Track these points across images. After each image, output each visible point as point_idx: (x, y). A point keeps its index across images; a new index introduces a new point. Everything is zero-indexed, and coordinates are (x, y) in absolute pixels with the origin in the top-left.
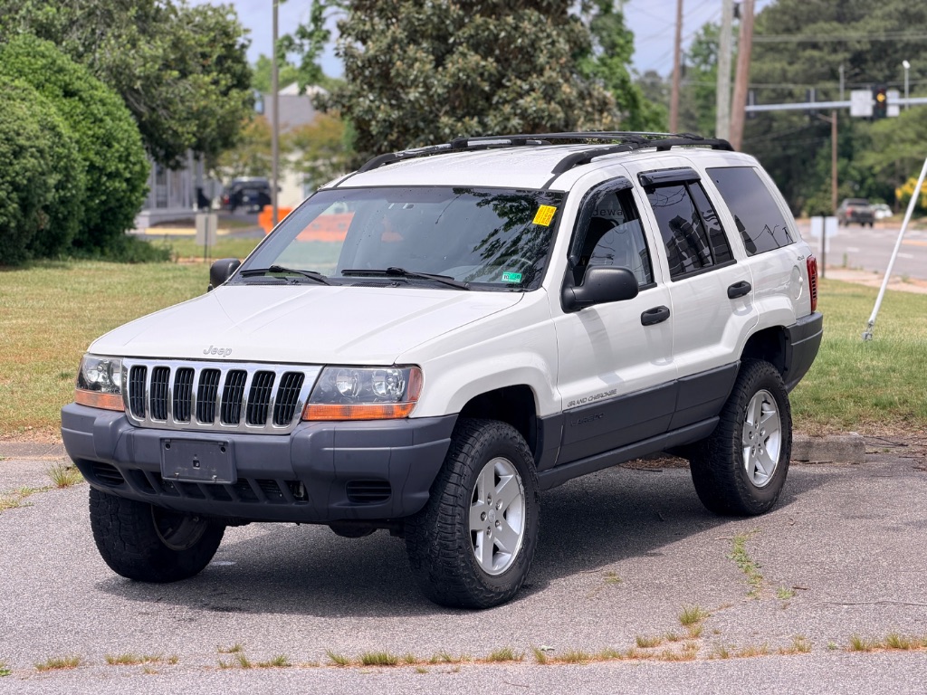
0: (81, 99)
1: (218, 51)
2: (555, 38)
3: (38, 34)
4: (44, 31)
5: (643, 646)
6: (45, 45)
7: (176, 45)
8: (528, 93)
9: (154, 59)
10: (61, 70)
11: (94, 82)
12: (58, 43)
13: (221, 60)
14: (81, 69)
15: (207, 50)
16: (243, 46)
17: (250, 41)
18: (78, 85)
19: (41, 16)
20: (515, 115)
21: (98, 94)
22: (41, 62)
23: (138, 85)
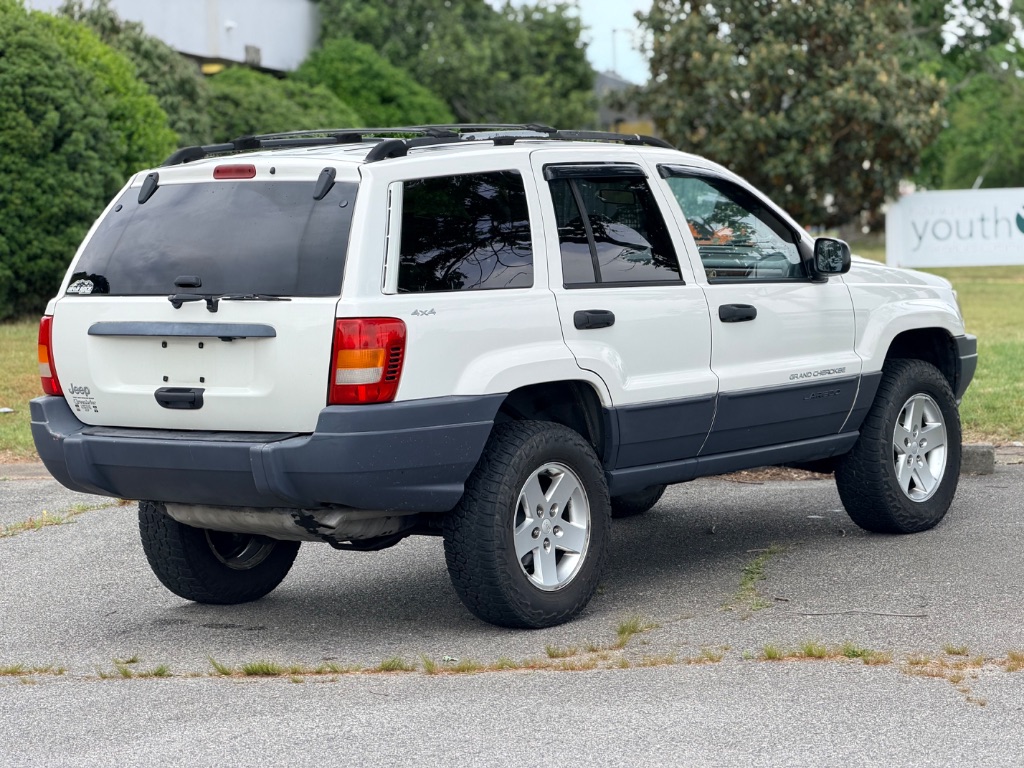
0: (400, 106)
1: (558, 49)
2: (873, 21)
3: (357, 37)
4: (363, 34)
5: (553, 657)
6: (364, 50)
7: (507, 44)
8: (841, 82)
9: (481, 60)
10: (378, 76)
11: (416, 87)
12: (378, 47)
13: (560, 59)
14: (400, 74)
15: (544, 49)
16: (585, 45)
17: (592, 39)
18: (396, 90)
19: (360, 17)
20: (825, 107)
21: (419, 100)
22: (356, 68)
23: (464, 89)
